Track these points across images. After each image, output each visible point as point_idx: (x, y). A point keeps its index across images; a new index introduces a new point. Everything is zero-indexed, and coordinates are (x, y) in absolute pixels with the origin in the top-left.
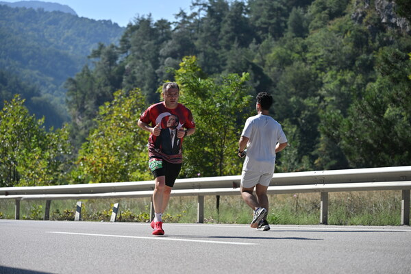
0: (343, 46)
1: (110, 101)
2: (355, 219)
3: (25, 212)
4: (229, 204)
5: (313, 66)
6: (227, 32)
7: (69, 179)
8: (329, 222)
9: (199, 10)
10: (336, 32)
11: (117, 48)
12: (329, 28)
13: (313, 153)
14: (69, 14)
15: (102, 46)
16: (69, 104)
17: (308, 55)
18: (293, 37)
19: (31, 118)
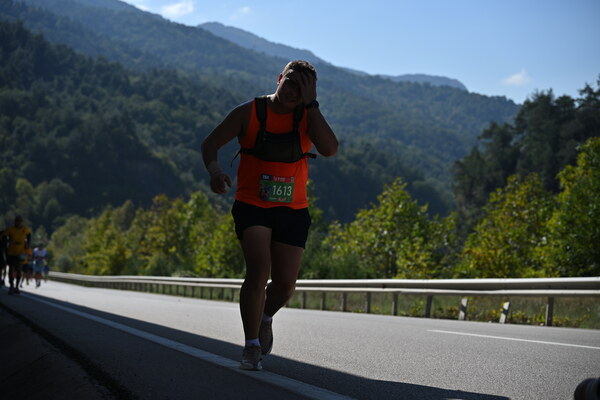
1: (503, 187)
3: (403, 308)
7: (454, 273)
11: (512, 128)
14: (458, 90)
15: (494, 126)
16: (455, 190)
19: (412, 204)
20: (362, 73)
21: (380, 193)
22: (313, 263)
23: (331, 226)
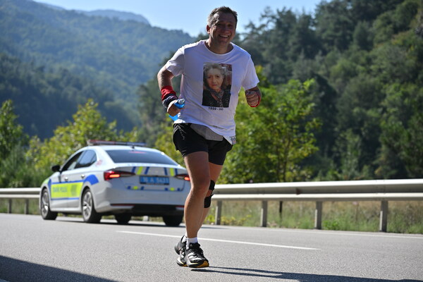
0: (406, 59)
2: (413, 228)
4: (291, 210)
5: (377, 79)
6: (294, 44)
8: (388, 230)
9: (268, 22)
10: (400, 46)
12: (393, 41)
13: (374, 163)
14: (142, 24)
16: (140, 109)
17: (372, 67)
18: (358, 50)
20: (59, 8)
21: (75, 112)
22: (17, 173)
23: (32, 141)
